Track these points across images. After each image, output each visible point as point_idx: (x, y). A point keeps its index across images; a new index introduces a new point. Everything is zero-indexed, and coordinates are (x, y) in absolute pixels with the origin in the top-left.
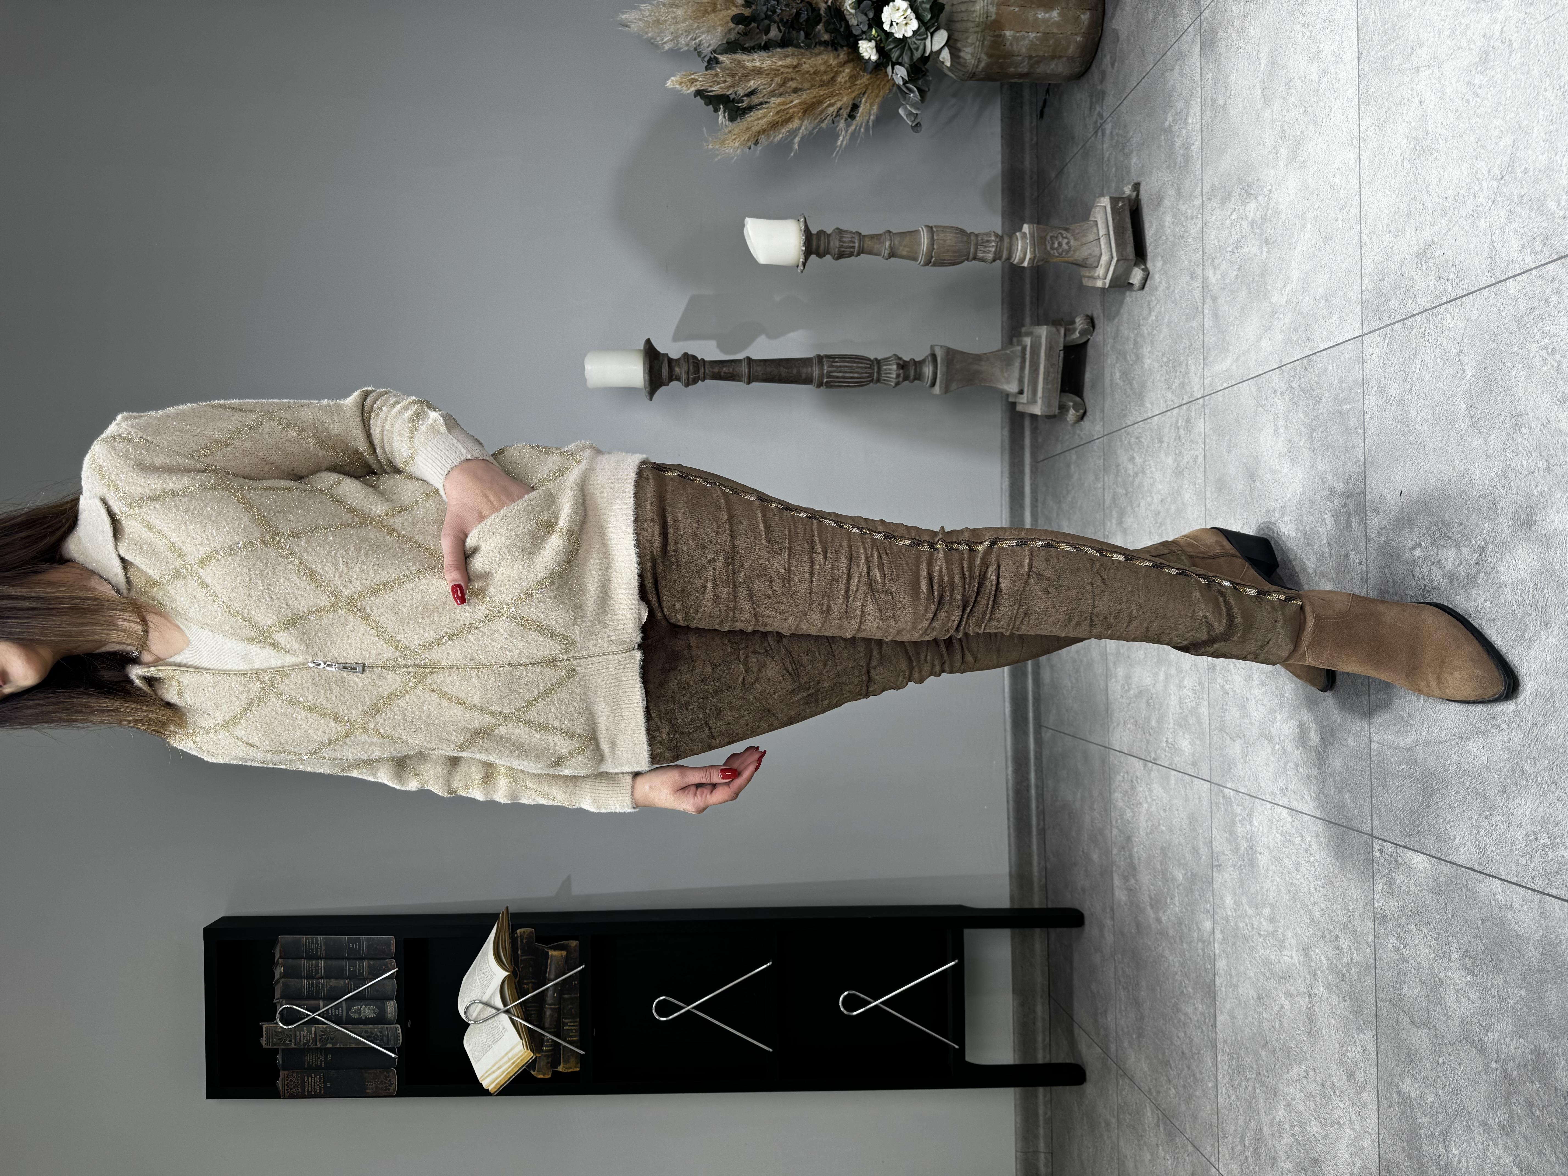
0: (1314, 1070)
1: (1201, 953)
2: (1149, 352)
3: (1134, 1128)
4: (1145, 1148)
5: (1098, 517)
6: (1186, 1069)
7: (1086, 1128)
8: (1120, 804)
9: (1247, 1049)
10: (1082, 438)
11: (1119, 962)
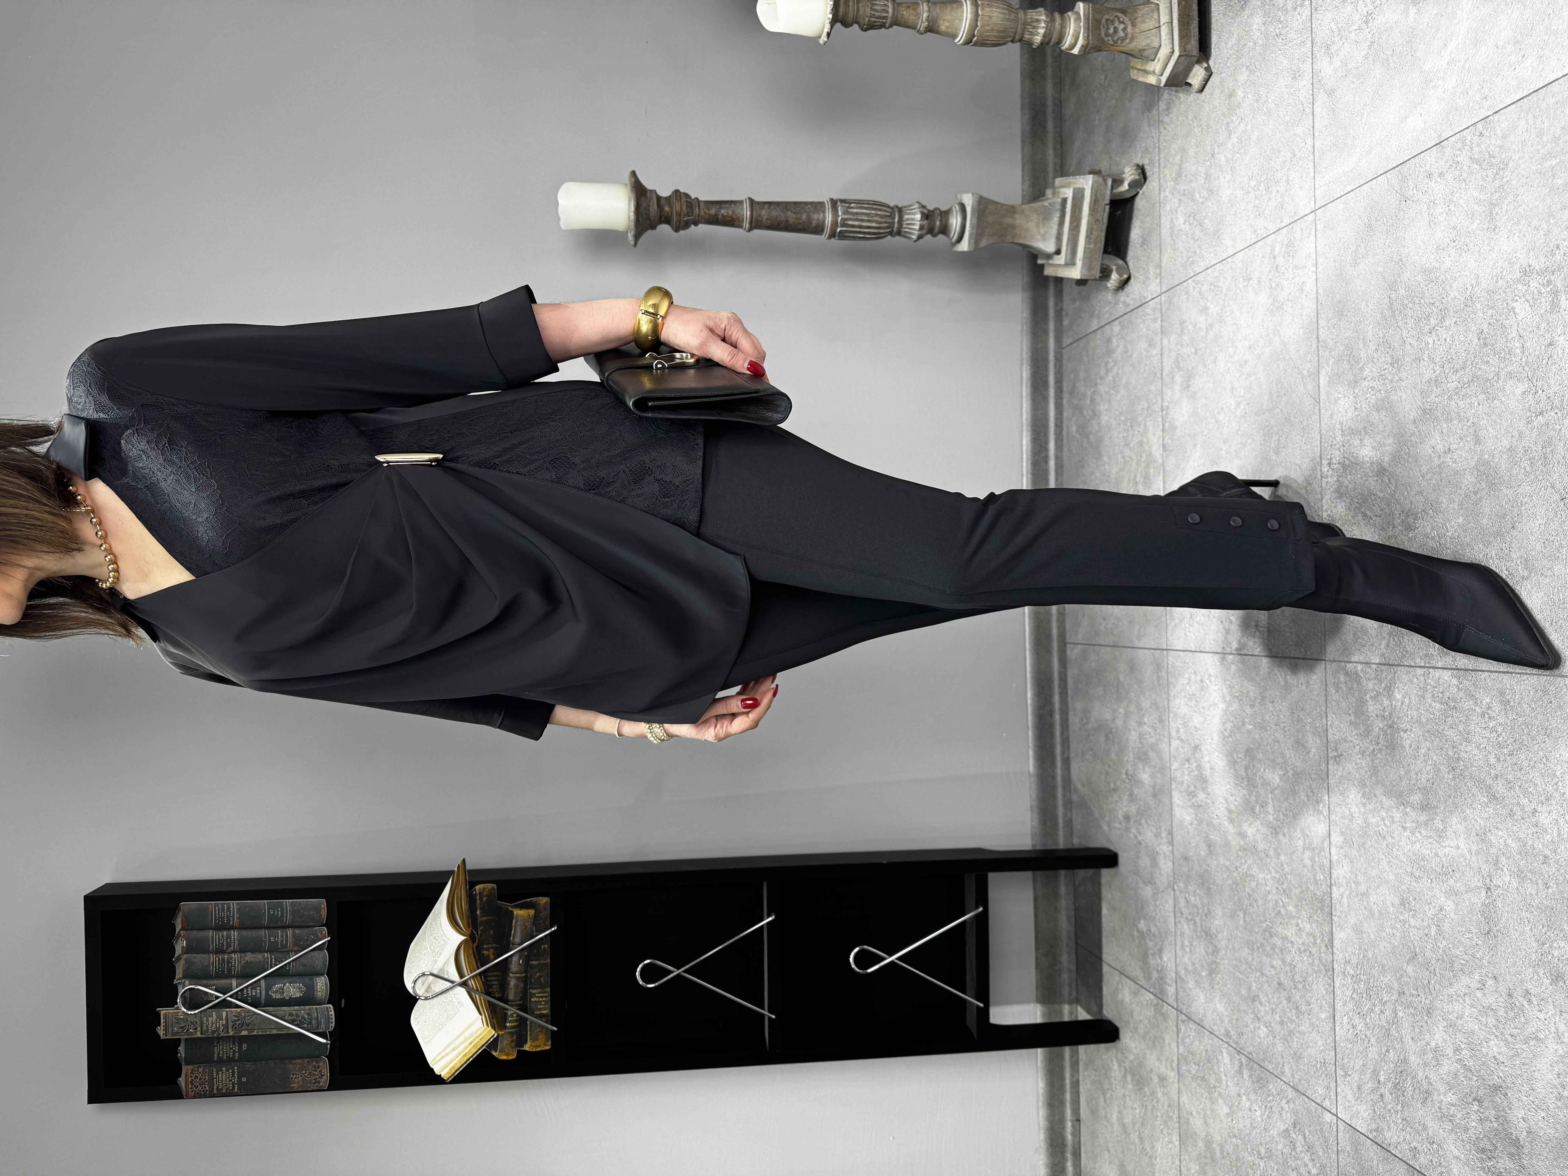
0: (1495, 978)
1: (1308, 862)
2: (1228, 182)
3: (1203, 1078)
4: (1220, 1100)
5: (1153, 388)
6: (1285, 1002)
7: (1130, 1086)
8: (1184, 710)
9: (1383, 966)
10: (1128, 305)
11: (1181, 892)
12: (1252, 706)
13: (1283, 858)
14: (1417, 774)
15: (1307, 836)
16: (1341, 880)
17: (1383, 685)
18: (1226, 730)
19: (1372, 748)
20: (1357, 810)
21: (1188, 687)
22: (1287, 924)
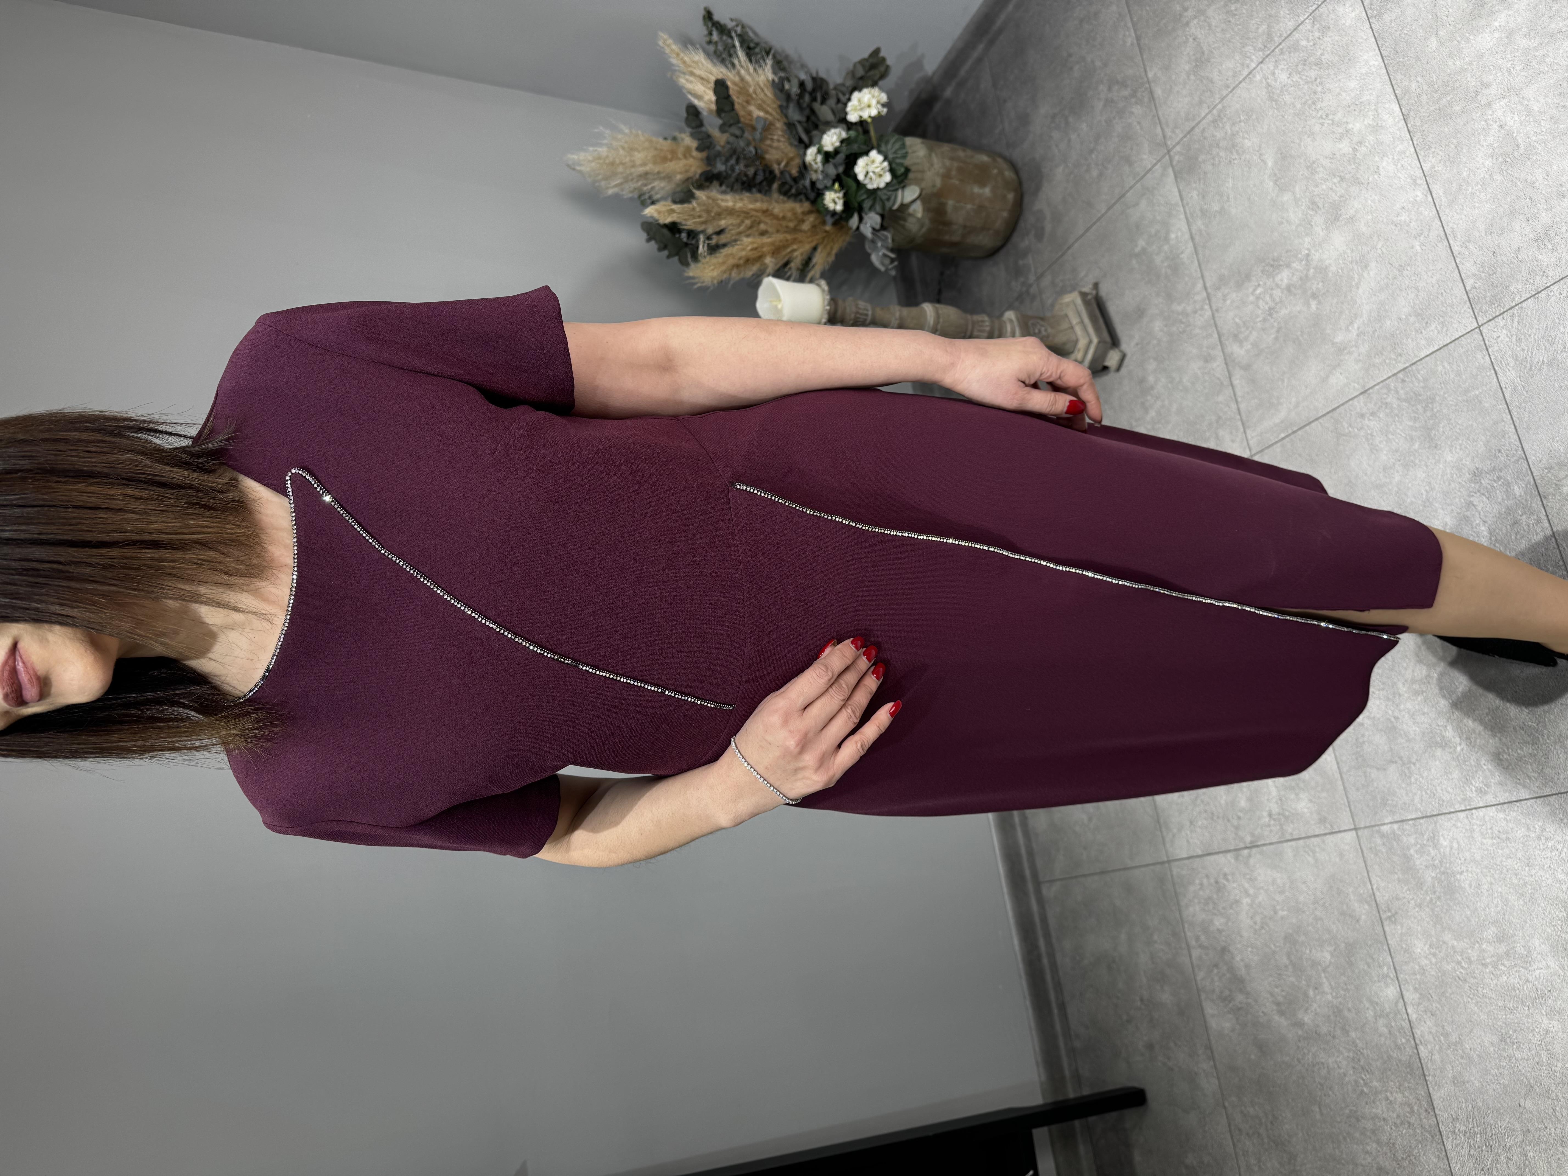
8: (1201, 916)
9: (1498, 1110)
11: (1234, 1107)
12: (1282, 892)
13: (1353, 1034)
14: (1484, 910)
15: (1377, 1004)
16: (1427, 1037)
17: (1425, 837)
18: (1255, 923)
19: (1428, 898)
20: (1428, 962)
21: (1201, 893)
22: (1374, 1102)
